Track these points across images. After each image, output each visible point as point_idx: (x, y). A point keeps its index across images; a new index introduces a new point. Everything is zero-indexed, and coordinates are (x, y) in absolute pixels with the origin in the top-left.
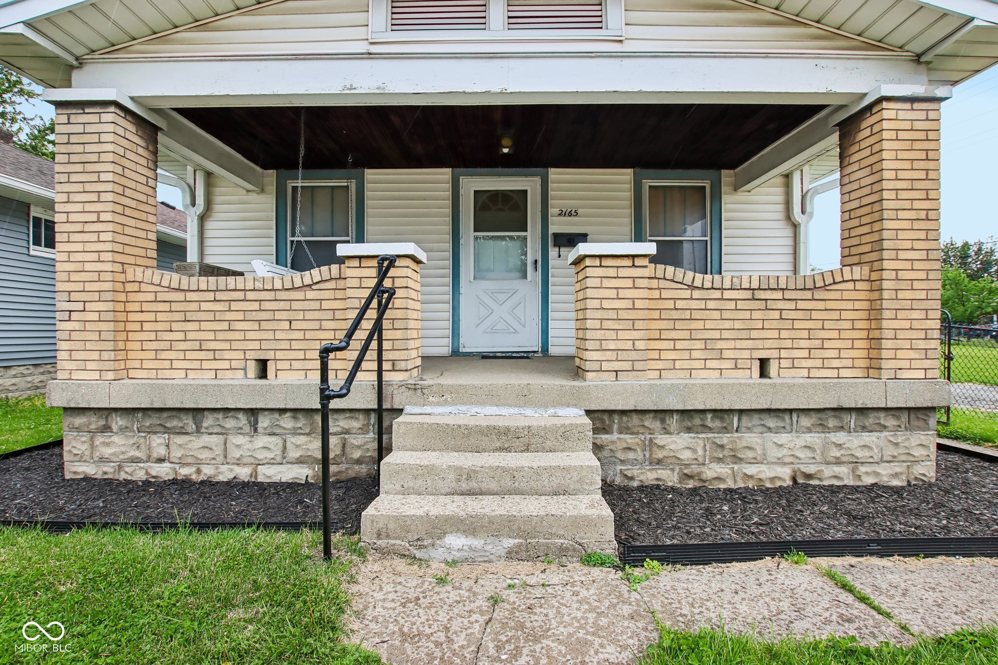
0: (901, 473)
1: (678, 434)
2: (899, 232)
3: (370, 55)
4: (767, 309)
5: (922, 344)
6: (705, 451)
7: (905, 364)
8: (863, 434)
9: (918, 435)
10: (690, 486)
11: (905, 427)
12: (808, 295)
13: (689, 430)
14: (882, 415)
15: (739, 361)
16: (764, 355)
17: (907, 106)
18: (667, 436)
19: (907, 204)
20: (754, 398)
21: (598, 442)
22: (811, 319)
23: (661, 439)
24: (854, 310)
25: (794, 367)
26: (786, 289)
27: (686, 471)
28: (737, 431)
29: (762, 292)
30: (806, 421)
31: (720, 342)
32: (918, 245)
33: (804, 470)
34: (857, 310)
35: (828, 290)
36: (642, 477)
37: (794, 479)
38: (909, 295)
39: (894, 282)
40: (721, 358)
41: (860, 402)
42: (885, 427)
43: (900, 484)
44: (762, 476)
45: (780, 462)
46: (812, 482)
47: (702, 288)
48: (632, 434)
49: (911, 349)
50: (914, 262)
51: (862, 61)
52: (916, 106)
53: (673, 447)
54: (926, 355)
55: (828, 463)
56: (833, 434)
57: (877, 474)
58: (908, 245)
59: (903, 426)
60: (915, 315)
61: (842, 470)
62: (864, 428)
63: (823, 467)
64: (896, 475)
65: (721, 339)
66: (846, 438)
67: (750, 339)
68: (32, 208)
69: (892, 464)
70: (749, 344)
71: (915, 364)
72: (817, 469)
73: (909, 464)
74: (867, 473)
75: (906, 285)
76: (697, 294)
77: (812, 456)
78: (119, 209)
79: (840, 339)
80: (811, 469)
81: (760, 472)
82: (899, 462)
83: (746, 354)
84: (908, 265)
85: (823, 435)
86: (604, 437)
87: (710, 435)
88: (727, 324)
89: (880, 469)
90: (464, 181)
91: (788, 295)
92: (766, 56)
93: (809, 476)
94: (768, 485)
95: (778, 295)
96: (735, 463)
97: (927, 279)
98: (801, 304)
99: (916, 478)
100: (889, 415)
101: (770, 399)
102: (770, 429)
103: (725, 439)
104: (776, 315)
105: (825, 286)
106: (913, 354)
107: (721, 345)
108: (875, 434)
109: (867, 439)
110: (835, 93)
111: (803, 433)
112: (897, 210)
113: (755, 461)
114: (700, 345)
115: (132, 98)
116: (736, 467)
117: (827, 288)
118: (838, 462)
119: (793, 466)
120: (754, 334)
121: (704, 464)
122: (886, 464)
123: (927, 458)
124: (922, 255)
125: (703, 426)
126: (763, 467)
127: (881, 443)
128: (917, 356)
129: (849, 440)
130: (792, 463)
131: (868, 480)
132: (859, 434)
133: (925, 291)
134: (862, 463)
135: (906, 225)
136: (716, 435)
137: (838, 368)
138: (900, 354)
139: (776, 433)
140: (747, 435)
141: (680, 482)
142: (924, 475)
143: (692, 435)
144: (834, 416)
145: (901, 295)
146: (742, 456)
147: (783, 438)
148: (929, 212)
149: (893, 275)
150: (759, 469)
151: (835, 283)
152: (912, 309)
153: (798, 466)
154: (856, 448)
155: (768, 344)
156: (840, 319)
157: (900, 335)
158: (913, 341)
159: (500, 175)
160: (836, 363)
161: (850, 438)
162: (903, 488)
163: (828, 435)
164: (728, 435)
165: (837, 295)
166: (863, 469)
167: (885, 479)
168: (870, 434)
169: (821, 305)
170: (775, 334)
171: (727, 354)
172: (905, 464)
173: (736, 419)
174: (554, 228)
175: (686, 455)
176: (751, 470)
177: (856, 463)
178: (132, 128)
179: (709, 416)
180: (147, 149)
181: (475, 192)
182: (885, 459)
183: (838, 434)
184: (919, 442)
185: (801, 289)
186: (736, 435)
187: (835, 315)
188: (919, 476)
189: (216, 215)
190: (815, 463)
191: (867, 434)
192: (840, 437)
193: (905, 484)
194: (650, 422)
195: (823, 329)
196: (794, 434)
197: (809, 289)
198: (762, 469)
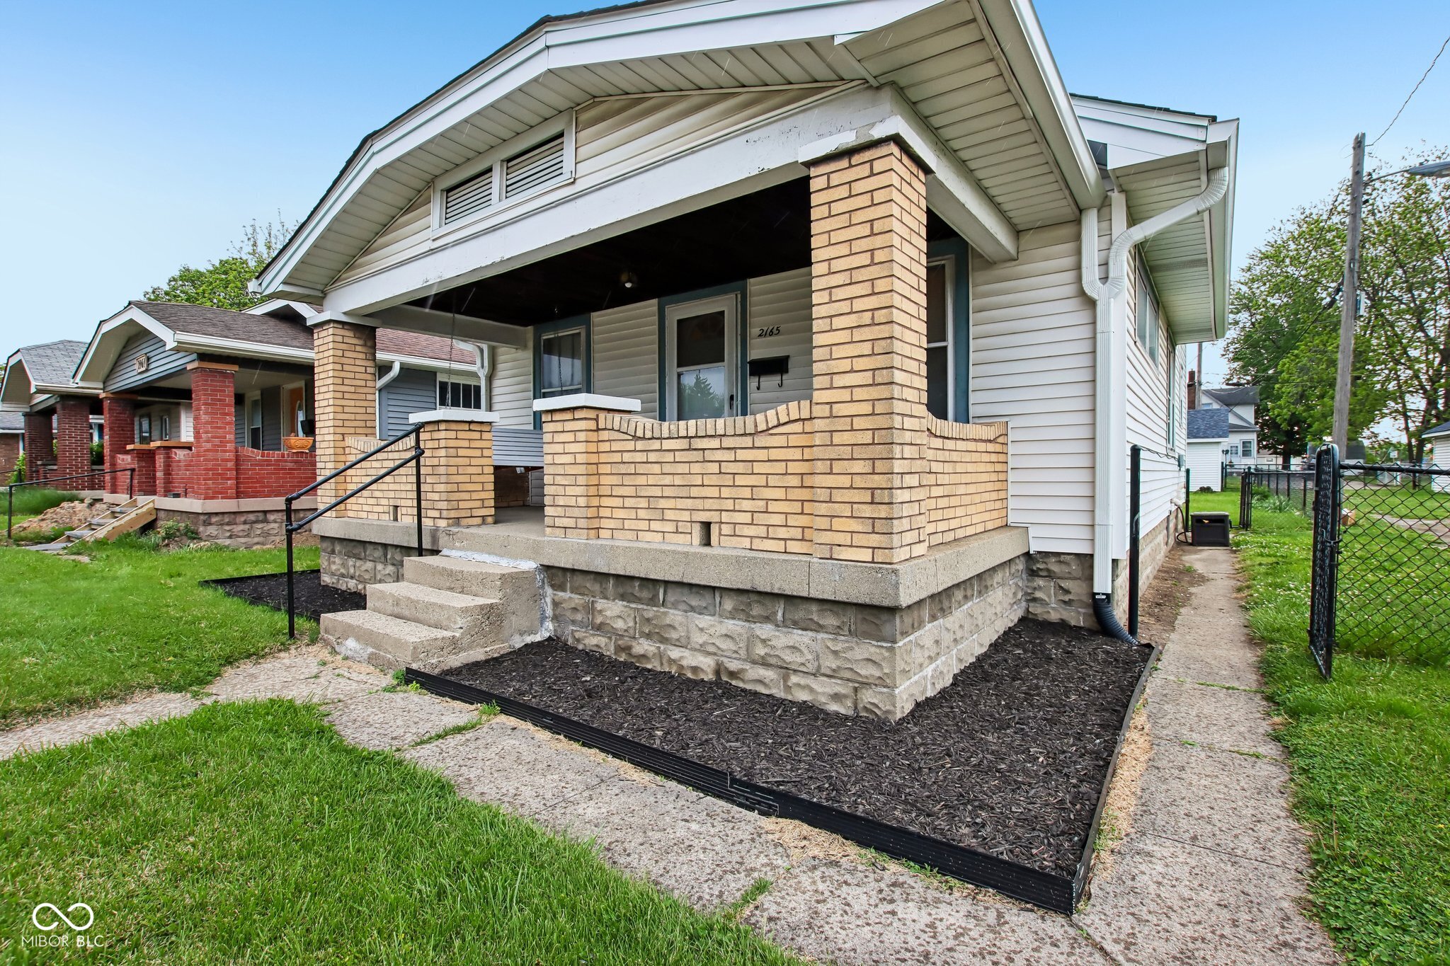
0: (845, 696)
1: (614, 600)
2: (834, 348)
3: (432, 251)
4: (705, 461)
5: (867, 511)
6: (636, 623)
7: (844, 539)
8: (795, 631)
9: (867, 646)
10: (622, 659)
11: (850, 631)
12: (747, 441)
13: (623, 597)
14: (814, 608)
15: (680, 524)
16: (704, 517)
17: (844, 163)
18: (605, 601)
19: (845, 307)
20: (667, 568)
21: (556, 598)
22: (752, 474)
23: (601, 604)
24: (803, 460)
25: (735, 535)
26: (724, 435)
27: (620, 642)
28: (663, 605)
29: (698, 440)
30: (729, 604)
31: (661, 500)
32: (860, 364)
33: (727, 666)
34: (807, 460)
35: (772, 434)
36: (586, 641)
37: (717, 672)
38: (847, 438)
39: (828, 420)
40: (663, 520)
41: (777, 586)
42: (821, 627)
43: (843, 711)
44: (684, 663)
45: (702, 650)
46: (734, 683)
47: (644, 438)
48: (580, 594)
49: (852, 517)
50: (855, 390)
51: (801, 116)
52: (856, 159)
53: (608, 613)
54: (873, 527)
55: (754, 662)
56: (758, 625)
57: (812, 690)
58: (845, 365)
59: (846, 628)
60: (858, 467)
61: (769, 674)
62: (796, 624)
63: (747, 666)
64: (836, 697)
65: (662, 497)
66: (773, 633)
67: (690, 498)
68: (438, 375)
69: (833, 680)
70: (689, 503)
71: (858, 540)
72: (741, 667)
73: (857, 685)
74: (798, 685)
75: (843, 424)
76: (640, 445)
77: (734, 648)
78: (340, 395)
79: (786, 500)
80: (733, 665)
81: (682, 658)
82: (841, 679)
83: (685, 516)
84: (845, 395)
85: (747, 624)
86: (561, 594)
87: (640, 606)
88: (667, 480)
89: (815, 684)
90: (669, 310)
91: (727, 442)
92: (692, 151)
93: (733, 674)
94: (690, 675)
95: (715, 443)
96: (661, 642)
97: (873, 414)
98: (741, 455)
99: (865, 708)
100: (826, 610)
101: (681, 570)
102: (693, 609)
103: (650, 612)
104: (714, 468)
105: (768, 429)
106: (854, 525)
107: (663, 503)
108: (810, 634)
109: (798, 638)
110: (770, 171)
111: (727, 618)
112: (831, 317)
113: (678, 644)
114: (643, 503)
115: (345, 313)
116: (662, 647)
117: (771, 432)
118: (764, 663)
119: (716, 658)
120: (695, 492)
121: (634, 638)
122: (825, 679)
123: (881, 682)
124: (866, 378)
125: (633, 594)
126: (686, 653)
127: (818, 647)
128: (860, 529)
129: (776, 636)
130: (715, 654)
131: (802, 696)
132: (790, 630)
133: (871, 432)
134: (795, 671)
135: (843, 336)
136: (645, 607)
137: (785, 540)
138: (837, 523)
139: (700, 614)
140: (671, 611)
141: (615, 654)
142: (877, 706)
143: (625, 603)
144: (759, 602)
145: (837, 438)
146: (667, 635)
147: (705, 621)
148: (876, 312)
149: (825, 410)
150: (681, 654)
151: (779, 425)
152: (852, 459)
153: (722, 659)
154: (783, 648)
155: (709, 504)
156: (786, 474)
157: (838, 496)
158: (855, 506)
159: (699, 297)
160: (782, 533)
161: (777, 633)
162: (847, 718)
163: (753, 626)
164: (655, 609)
165: (781, 441)
166: (794, 679)
167: (823, 700)
168: (804, 633)
169: (762, 455)
170: (714, 492)
171: (669, 515)
172: (851, 684)
173: (661, 591)
174: (755, 354)
175: (619, 624)
176: (675, 653)
177: (786, 670)
178: (350, 334)
179: (637, 584)
180: (365, 345)
181: (680, 322)
182: (823, 671)
183: (764, 626)
184: (866, 656)
185: (742, 435)
186: (662, 610)
187: (780, 468)
188: (868, 706)
189: (500, 374)
190: (739, 659)
191: (800, 632)
192: (765, 630)
193: (851, 713)
194: (589, 584)
195: (767, 486)
196: (716, 618)
197: (750, 434)
198: (685, 654)
